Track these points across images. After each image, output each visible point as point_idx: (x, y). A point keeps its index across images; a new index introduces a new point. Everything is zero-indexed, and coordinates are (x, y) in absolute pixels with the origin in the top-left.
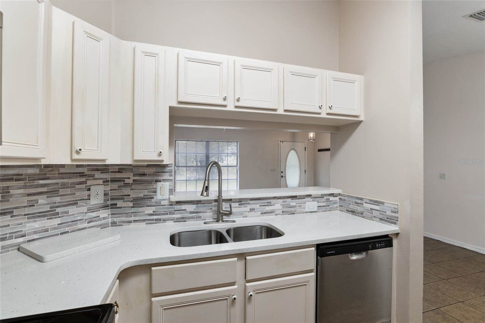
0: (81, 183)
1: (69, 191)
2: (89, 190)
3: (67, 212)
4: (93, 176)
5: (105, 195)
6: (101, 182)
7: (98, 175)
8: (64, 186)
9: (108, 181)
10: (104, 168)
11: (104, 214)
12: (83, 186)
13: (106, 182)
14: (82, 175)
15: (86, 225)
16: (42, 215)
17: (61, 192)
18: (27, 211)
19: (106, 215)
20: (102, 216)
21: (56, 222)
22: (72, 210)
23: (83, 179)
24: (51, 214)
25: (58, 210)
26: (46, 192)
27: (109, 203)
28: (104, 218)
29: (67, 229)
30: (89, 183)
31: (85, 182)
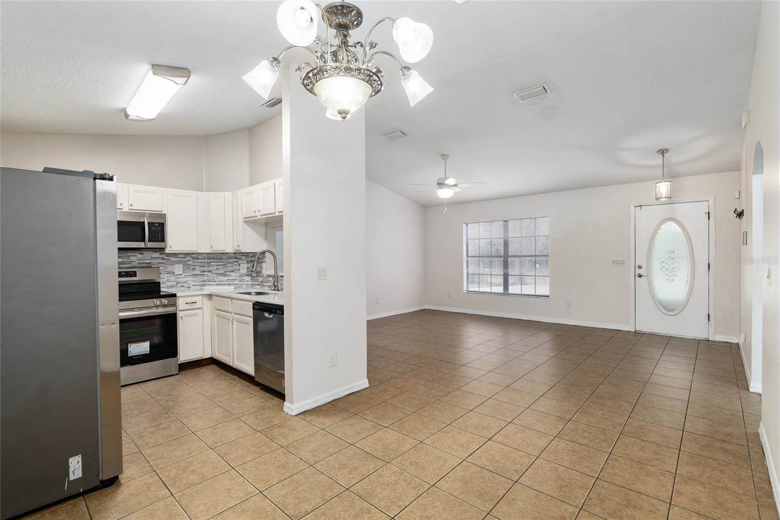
0: (236, 262)
1: (230, 265)
2: (239, 265)
3: (230, 275)
4: (241, 258)
5: (247, 269)
6: (246, 262)
7: (243, 258)
8: (229, 263)
9: (249, 262)
10: (246, 254)
11: (248, 279)
12: (237, 263)
13: (248, 262)
14: (236, 258)
15: (238, 283)
16: (221, 274)
17: (228, 265)
18: (216, 272)
19: (248, 280)
20: (246, 280)
21: (226, 278)
22: (232, 274)
23: (237, 260)
24: (224, 275)
25: (227, 273)
26: (223, 265)
27: (250, 273)
28: (248, 281)
29: (230, 283)
30: (239, 262)
31: (238, 262)
